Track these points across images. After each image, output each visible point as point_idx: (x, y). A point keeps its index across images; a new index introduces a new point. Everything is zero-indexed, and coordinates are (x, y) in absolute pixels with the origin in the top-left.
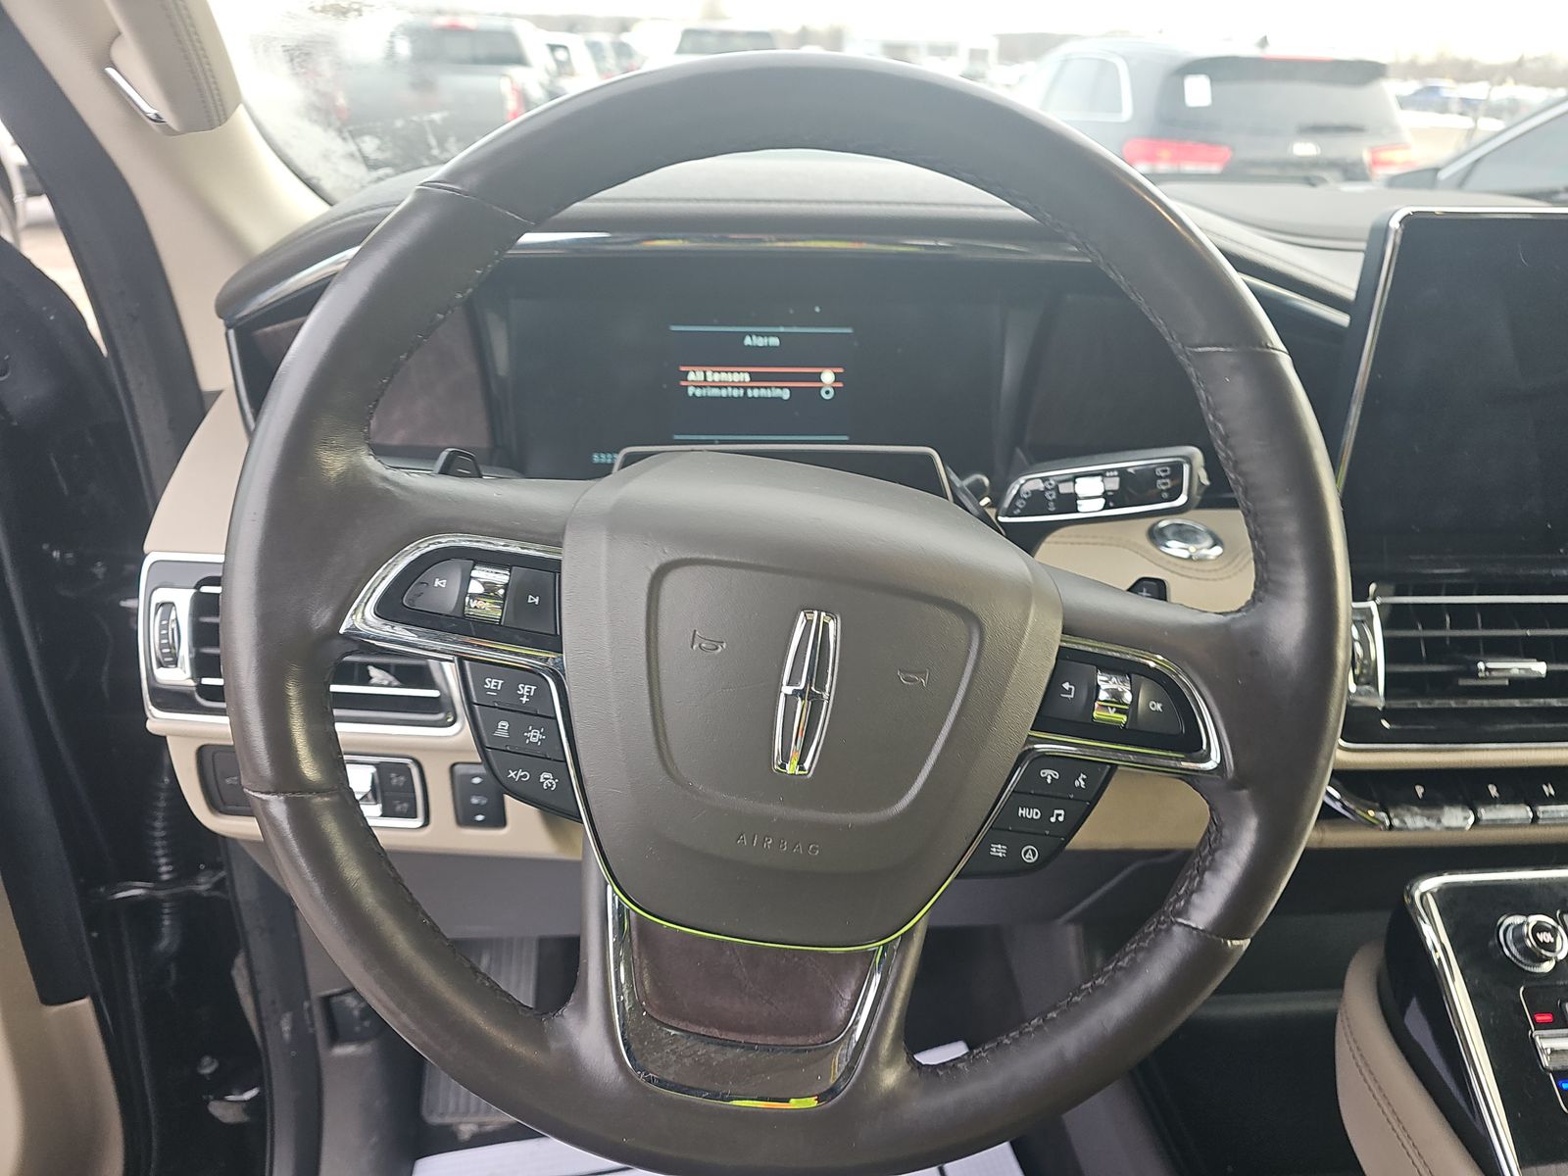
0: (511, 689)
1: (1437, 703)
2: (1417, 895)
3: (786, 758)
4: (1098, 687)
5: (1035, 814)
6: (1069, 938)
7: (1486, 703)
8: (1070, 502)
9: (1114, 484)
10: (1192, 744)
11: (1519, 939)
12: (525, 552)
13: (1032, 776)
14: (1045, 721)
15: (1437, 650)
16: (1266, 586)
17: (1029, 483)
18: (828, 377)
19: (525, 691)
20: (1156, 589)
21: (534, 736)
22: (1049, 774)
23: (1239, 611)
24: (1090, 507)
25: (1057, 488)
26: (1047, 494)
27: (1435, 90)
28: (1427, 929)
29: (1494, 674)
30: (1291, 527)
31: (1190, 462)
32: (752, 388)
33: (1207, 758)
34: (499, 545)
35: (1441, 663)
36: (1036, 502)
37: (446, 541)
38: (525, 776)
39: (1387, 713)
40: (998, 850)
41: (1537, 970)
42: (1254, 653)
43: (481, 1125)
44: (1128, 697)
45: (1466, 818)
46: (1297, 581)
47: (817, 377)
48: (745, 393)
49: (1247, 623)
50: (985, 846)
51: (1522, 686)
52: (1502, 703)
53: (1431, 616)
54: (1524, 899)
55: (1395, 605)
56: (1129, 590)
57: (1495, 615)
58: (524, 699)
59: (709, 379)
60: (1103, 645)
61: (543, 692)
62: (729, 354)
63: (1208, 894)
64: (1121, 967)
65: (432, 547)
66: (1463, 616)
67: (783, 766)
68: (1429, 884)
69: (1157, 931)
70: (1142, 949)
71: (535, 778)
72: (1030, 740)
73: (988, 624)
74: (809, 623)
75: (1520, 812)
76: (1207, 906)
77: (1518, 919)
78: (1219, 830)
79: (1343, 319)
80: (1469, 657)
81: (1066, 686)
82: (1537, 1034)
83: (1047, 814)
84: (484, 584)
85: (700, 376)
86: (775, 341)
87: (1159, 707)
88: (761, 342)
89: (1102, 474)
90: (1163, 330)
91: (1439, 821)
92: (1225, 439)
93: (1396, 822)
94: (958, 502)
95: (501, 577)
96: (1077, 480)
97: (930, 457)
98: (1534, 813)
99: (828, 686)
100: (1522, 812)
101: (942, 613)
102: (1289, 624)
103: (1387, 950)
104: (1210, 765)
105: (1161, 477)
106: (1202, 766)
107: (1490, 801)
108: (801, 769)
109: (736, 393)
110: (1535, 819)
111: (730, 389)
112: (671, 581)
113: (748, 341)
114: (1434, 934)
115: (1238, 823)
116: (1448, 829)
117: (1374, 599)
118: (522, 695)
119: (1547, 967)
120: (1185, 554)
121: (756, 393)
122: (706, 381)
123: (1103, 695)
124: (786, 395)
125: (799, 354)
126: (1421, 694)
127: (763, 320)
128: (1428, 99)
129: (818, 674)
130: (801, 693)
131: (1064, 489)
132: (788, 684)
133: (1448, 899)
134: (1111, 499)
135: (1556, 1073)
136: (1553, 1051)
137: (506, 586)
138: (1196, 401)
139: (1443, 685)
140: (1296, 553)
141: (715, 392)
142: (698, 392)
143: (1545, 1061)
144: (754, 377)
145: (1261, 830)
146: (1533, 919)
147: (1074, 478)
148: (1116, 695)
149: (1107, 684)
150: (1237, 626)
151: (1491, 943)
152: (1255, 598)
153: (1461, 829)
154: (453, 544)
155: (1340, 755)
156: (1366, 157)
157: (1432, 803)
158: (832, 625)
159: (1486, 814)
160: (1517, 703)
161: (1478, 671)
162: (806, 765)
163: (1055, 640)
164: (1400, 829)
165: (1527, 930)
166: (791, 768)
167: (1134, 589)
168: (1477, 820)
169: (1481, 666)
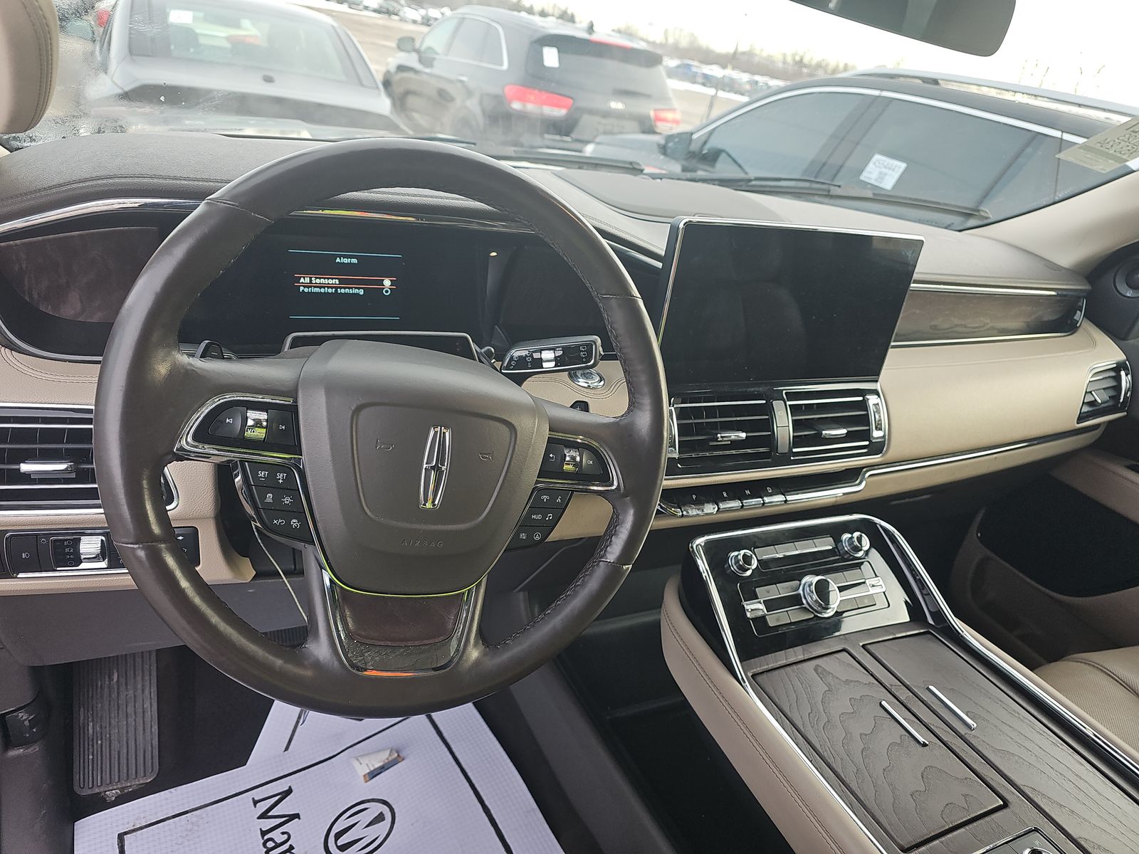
0: (272, 476)
1: (701, 454)
2: (694, 546)
3: (426, 501)
4: (565, 455)
5: (539, 517)
6: (520, 598)
7: (721, 453)
8: (538, 363)
9: (559, 353)
10: (606, 479)
11: (737, 562)
12: (274, 401)
13: (538, 499)
14: (542, 474)
15: (700, 429)
16: (633, 404)
17: (517, 353)
18: (387, 283)
19: (280, 476)
20: (583, 406)
21: (287, 500)
22: (545, 498)
23: (622, 416)
24: (548, 366)
25: (532, 356)
26: (527, 359)
27: (689, 66)
28: (699, 562)
29: (725, 439)
30: (643, 378)
31: (595, 344)
32: (341, 288)
33: (612, 484)
34: (259, 398)
35: (702, 435)
36: (521, 362)
37: (229, 397)
38: (283, 522)
39: (680, 460)
40: (523, 536)
41: (744, 575)
42: (630, 435)
43: (122, 789)
44: (578, 459)
45: (714, 508)
46: (646, 401)
47: (381, 282)
48: (336, 291)
49: (625, 421)
50: (517, 534)
51: (735, 444)
52: (727, 452)
53: (697, 412)
54: (737, 544)
55: (681, 408)
56: (571, 407)
57: (724, 411)
58: (281, 481)
59: (314, 282)
60: (566, 435)
61: (290, 477)
62: (326, 268)
63: (614, 546)
64: (578, 585)
65: (222, 401)
66: (711, 412)
67: (425, 505)
68: (701, 541)
69: (593, 566)
70: (587, 575)
71: (288, 523)
72: (537, 482)
73: (518, 429)
74: (436, 432)
75: (735, 504)
76: (614, 552)
77: (736, 553)
78: (618, 517)
79: (659, 265)
80: (714, 432)
81: (551, 455)
82: (744, 603)
83: (544, 516)
84: (254, 420)
85: (307, 280)
86: (354, 261)
87: (591, 462)
88: (346, 261)
89: (554, 349)
90: (588, 285)
91: (703, 511)
92: (616, 337)
93: (685, 513)
94: (480, 361)
95: (263, 416)
96: (543, 352)
97: (466, 338)
98: (742, 503)
99: (446, 464)
100: (736, 504)
101: (497, 424)
102: (643, 420)
103: (682, 577)
104: (614, 488)
105: (582, 351)
106: (610, 488)
107: (724, 500)
108: (434, 505)
109: (330, 291)
110: (742, 506)
111: (326, 289)
112: (364, 413)
113: (338, 260)
114: (703, 565)
115: (625, 512)
116: (707, 514)
117: (673, 406)
118: (279, 479)
119: (749, 573)
120: (586, 385)
121: (343, 291)
122: (313, 283)
123: (568, 459)
124: (362, 292)
125: (370, 269)
126: (694, 450)
127: (348, 248)
128: (684, 73)
129: (441, 459)
130: (433, 468)
131: (536, 356)
132: (427, 464)
133: (708, 547)
134: (558, 361)
135: (752, 619)
136: (752, 610)
137: (267, 421)
138: (603, 318)
139: (703, 445)
140: (646, 390)
141: (317, 290)
142: (306, 290)
143: (749, 615)
144: (341, 281)
145: (635, 515)
146: (742, 552)
147: (541, 351)
148: (573, 458)
149: (570, 454)
150: (622, 423)
151: (726, 566)
152: (630, 410)
153: (712, 514)
154: (233, 399)
155: (665, 483)
156: (652, 114)
157: (699, 503)
158: (447, 434)
159: (722, 506)
160: (734, 452)
161: (718, 438)
162: (436, 503)
163: (546, 433)
164: (686, 516)
165: (740, 557)
166: (429, 505)
167: (573, 406)
168: (719, 508)
169: (719, 435)
